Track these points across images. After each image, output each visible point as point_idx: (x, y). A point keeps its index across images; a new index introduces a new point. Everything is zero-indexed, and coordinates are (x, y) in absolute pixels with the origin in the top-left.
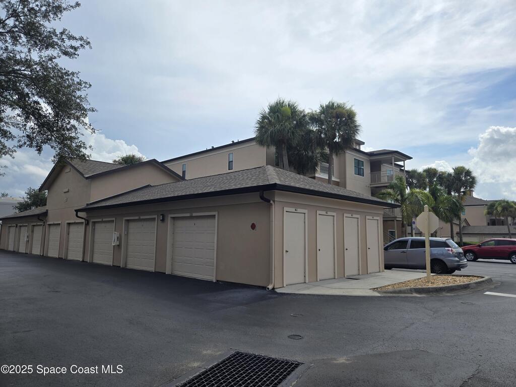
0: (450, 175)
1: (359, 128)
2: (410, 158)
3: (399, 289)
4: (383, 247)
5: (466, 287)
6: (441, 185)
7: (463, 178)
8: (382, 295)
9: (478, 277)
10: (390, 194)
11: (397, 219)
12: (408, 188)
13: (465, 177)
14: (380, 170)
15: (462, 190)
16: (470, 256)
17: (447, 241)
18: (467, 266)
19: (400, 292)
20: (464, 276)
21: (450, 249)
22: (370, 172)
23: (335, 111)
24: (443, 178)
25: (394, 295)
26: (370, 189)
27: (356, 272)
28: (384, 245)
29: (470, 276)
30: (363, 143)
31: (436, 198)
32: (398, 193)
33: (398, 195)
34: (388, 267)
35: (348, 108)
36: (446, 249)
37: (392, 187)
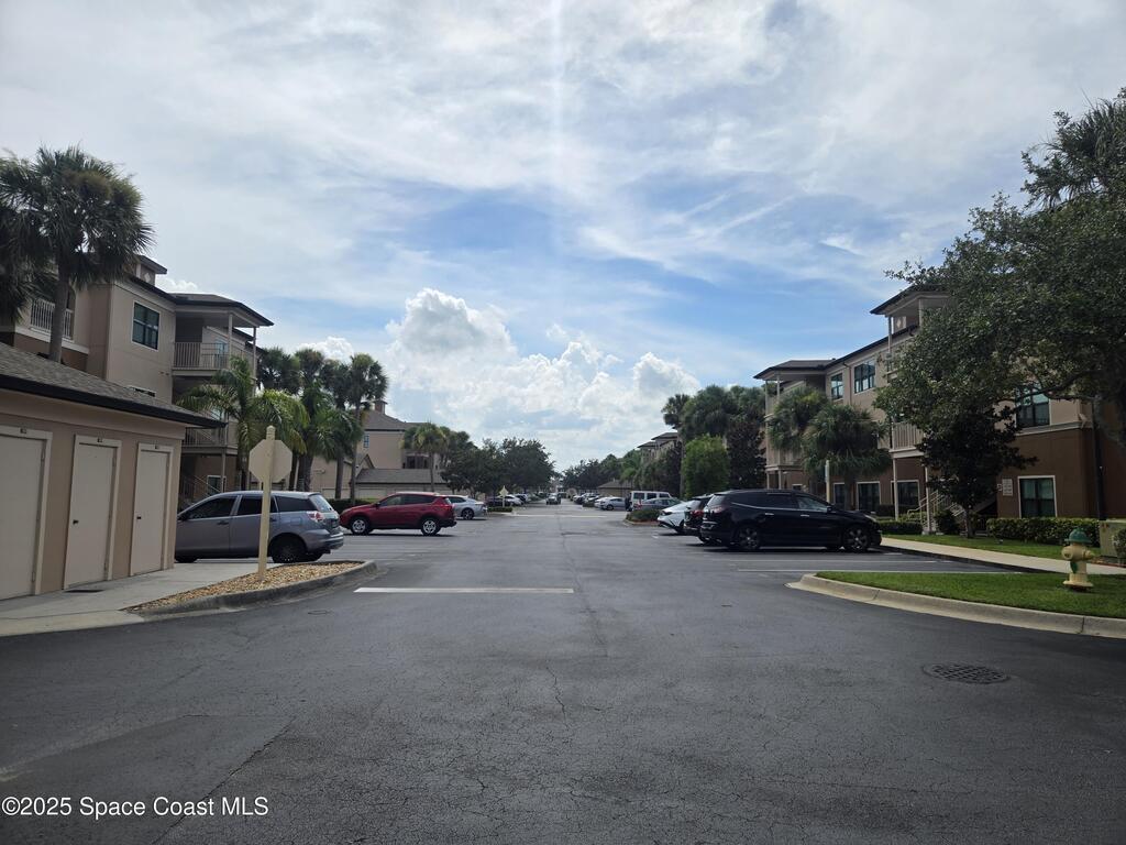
0: (344, 368)
1: (147, 233)
2: (268, 323)
3: (190, 601)
4: (176, 516)
5: (326, 583)
6: (327, 388)
7: (367, 378)
8: (148, 620)
9: (356, 562)
10: (215, 396)
11: (229, 452)
12: (262, 385)
13: (370, 376)
14: (199, 339)
15: (363, 400)
16: (359, 525)
17: (312, 499)
18: (341, 545)
19: (193, 607)
20: (332, 563)
21: (315, 513)
22: (173, 340)
23: (81, 175)
24: (331, 373)
25: (177, 615)
26: (171, 379)
27: (97, 575)
28: (180, 510)
29: (342, 562)
30: (164, 271)
31: (312, 411)
32: (234, 396)
33: (233, 401)
34: (184, 557)
35: (120, 178)
36: (309, 512)
37: (221, 381)
